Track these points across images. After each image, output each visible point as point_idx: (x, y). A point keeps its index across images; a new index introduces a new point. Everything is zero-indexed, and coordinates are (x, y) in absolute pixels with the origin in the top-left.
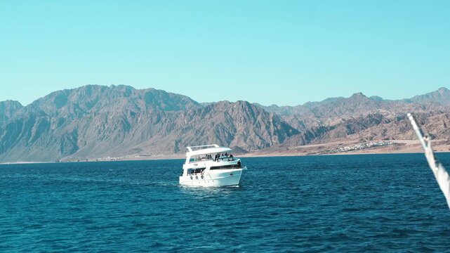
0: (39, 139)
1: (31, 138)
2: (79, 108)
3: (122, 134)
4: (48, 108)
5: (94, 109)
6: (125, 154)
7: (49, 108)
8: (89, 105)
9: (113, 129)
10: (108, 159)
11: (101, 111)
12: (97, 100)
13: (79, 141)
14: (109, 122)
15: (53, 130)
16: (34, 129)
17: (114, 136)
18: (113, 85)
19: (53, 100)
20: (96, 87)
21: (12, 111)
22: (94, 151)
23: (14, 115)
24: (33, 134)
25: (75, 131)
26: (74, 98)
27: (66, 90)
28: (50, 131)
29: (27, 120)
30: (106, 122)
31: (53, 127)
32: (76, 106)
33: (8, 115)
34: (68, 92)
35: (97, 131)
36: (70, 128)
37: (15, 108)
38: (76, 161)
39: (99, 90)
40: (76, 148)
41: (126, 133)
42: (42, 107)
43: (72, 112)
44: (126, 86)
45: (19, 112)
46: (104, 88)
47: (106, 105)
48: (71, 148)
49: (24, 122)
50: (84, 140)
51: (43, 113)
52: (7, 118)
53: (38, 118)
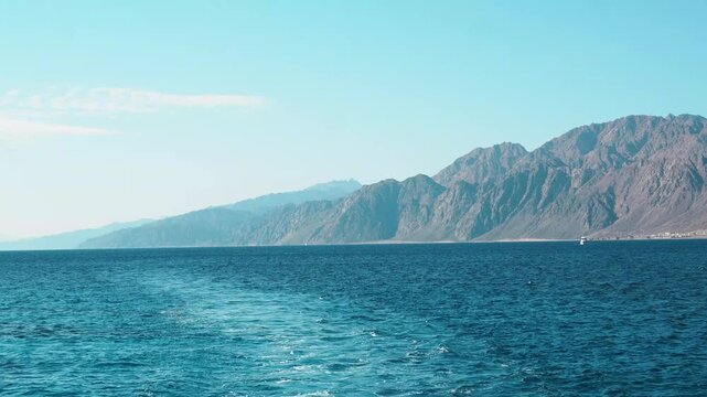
0: (554, 203)
1: (541, 201)
2: (616, 153)
3: (689, 195)
4: (567, 154)
5: (641, 155)
6: (696, 227)
7: (569, 153)
8: (633, 149)
9: (673, 186)
10: (667, 235)
11: (652, 158)
12: (645, 139)
13: (617, 206)
14: (666, 175)
15: (575, 189)
16: (545, 188)
17: (675, 196)
18: (671, 116)
19: (574, 141)
20: (643, 118)
21: (511, 160)
22: (644, 222)
23: (515, 167)
24: (545, 195)
25: (611, 190)
26: (607, 138)
27: (595, 125)
28: (571, 191)
29: (534, 173)
30: (662, 174)
31: (575, 184)
32: (612, 150)
33: (506, 165)
34: (597, 128)
35: (647, 190)
36: (602, 184)
37: (515, 154)
38: (615, 239)
39: (649, 122)
40: (612, 217)
41: (696, 193)
42: (557, 153)
43: (605, 159)
44: (693, 116)
45: (522, 161)
46: (656, 121)
47: (661, 147)
48: (604, 218)
49: (530, 176)
50: (625, 205)
51: (559, 163)
52: (504, 170)
53: (551, 170)
